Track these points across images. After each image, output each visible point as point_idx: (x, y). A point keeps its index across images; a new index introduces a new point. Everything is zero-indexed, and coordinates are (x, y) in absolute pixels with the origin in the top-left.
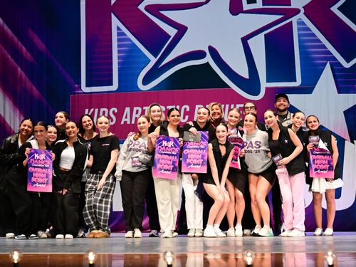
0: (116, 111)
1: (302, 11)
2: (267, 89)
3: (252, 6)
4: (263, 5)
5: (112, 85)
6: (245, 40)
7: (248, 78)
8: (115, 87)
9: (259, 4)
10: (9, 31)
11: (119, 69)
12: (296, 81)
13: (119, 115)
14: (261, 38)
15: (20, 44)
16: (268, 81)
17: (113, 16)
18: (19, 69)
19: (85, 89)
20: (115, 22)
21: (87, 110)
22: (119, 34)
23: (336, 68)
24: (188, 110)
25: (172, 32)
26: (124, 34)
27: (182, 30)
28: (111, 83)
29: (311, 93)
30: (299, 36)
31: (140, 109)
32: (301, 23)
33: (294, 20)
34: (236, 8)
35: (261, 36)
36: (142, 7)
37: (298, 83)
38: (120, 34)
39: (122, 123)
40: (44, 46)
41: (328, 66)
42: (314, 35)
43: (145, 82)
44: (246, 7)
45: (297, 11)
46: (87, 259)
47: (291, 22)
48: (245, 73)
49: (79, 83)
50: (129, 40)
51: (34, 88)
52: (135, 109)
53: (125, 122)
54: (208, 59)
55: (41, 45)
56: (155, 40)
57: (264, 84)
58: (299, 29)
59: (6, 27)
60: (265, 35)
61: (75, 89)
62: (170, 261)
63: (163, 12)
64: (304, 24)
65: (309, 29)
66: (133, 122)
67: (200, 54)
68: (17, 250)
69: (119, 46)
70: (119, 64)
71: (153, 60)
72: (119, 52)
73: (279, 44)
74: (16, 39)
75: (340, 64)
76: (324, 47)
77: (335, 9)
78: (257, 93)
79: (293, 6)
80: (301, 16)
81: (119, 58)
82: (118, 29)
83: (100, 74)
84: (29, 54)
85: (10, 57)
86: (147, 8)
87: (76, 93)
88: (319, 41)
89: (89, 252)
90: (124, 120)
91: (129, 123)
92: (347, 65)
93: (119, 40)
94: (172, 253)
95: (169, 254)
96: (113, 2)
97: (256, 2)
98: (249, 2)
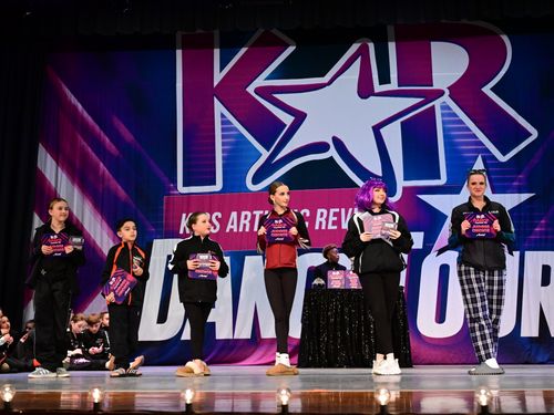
0: (220, 215)
1: (447, 92)
2: (405, 189)
4: (399, 85)
5: (214, 183)
6: (377, 129)
7: (381, 175)
8: (218, 186)
10: (90, 119)
11: (224, 166)
12: (439, 178)
13: (224, 222)
14: (396, 126)
15: (102, 134)
17: (217, 102)
18: (102, 164)
19: (182, 189)
20: (219, 108)
21: (184, 215)
22: (223, 123)
23: (490, 163)
24: (308, 215)
25: (288, 119)
26: (229, 123)
27: (300, 117)
28: (213, 182)
29: (458, 193)
30: (443, 122)
31: (249, 214)
32: (445, 107)
33: (437, 103)
35: (397, 125)
36: (251, 90)
37: (443, 181)
38: (225, 122)
39: (228, 231)
40: (132, 137)
41: (480, 159)
42: (461, 122)
43: (256, 180)
44: (378, 88)
45: (440, 93)
46: (184, 400)
47: (433, 107)
48: (377, 169)
49: (175, 182)
50: (236, 130)
51: (120, 188)
52: (243, 214)
53: (232, 230)
54: (332, 152)
55: (128, 136)
56: (268, 130)
57: (401, 183)
58: (443, 115)
59: (86, 114)
60: (402, 123)
61: (170, 189)
62: (285, 399)
63: (277, 96)
64: (449, 108)
65: (455, 115)
66: (241, 230)
67: (323, 147)
68: (99, 388)
69: (223, 137)
70: (224, 158)
71: (265, 154)
72: (223, 144)
73: (418, 134)
74: (97, 128)
75: (494, 158)
76: (474, 136)
77: (487, 90)
79: (436, 86)
80: (446, 98)
81: (223, 151)
82: (223, 116)
83: (200, 171)
84: (113, 147)
85: (90, 150)
86: (258, 91)
87: (170, 194)
88: (468, 129)
90: (229, 227)
91: (235, 230)
92: (503, 159)
93: (223, 130)
94: (289, 390)
95: (284, 392)
96: (215, 84)
97: (389, 82)
98: (381, 83)
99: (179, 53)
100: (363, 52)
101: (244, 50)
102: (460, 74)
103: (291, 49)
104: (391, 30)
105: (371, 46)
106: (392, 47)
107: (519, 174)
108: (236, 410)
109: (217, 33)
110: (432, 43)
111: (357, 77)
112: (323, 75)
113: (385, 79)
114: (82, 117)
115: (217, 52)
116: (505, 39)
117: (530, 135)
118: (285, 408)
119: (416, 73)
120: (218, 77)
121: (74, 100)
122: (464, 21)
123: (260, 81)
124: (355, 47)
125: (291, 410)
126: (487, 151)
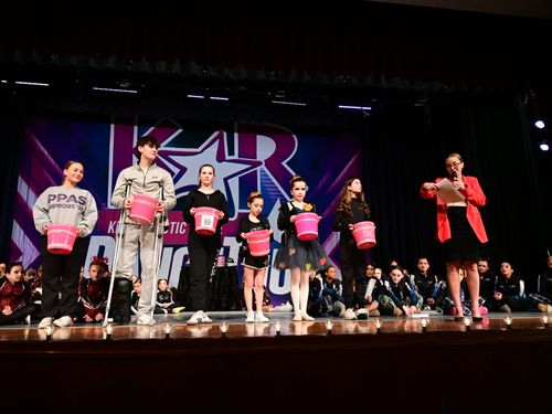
1: (264, 163)
2: (239, 214)
3: (232, 158)
4: (239, 157)
6: (226, 180)
9: (236, 157)
10: (53, 162)
16: (240, 208)
17: (134, 156)
19: (111, 206)
21: (111, 222)
25: (176, 170)
27: (183, 170)
30: (261, 179)
32: (262, 171)
33: (258, 168)
34: (220, 158)
35: (237, 178)
41: (279, 199)
44: (228, 157)
45: (260, 163)
47: (257, 170)
49: (106, 202)
57: (237, 210)
58: (261, 175)
60: (240, 177)
61: (103, 206)
62: (168, 330)
63: (171, 157)
64: (264, 172)
73: (248, 184)
75: (286, 200)
77: (284, 163)
78: (232, 217)
79: (258, 159)
80: (263, 166)
86: (160, 153)
88: (273, 184)
96: (134, 146)
97: (234, 155)
98: (229, 155)
99: (112, 126)
100: (220, 137)
101: (152, 128)
102: (271, 154)
103: (180, 131)
105: (225, 134)
106: (236, 135)
108: (137, 337)
111: (216, 150)
112: (198, 147)
113: (231, 153)
114: (48, 159)
115: (136, 128)
116: (295, 137)
118: (167, 335)
119: (248, 151)
121: (42, 148)
124: (216, 134)
125: (171, 336)
126: (283, 196)
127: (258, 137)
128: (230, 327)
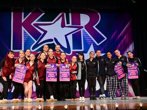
1: (84, 27)
2: (73, 52)
4: (72, 25)
6: (66, 36)
7: (67, 48)
8: (23, 50)
9: (70, 25)
12: (82, 49)
14: (71, 35)
17: (22, 26)
20: (23, 29)
22: (24, 33)
23: (95, 45)
25: (42, 33)
26: (26, 33)
27: (45, 32)
28: (21, 49)
29: (87, 53)
30: (83, 35)
33: (82, 30)
36: (32, 24)
37: (83, 50)
38: (25, 33)
41: (92, 44)
42: (88, 35)
43: (33, 49)
44: (66, 25)
45: (82, 27)
46: (12, 108)
48: (66, 46)
49: (10, 49)
50: (28, 35)
54: (54, 42)
57: (72, 50)
58: (83, 33)
62: (40, 108)
63: (39, 26)
64: (85, 31)
65: (86, 33)
67: (51, 40)
69: (24, 37)
71: (36, 42)
72: (24, 39)
75: (96, 44)
76: (91, 39)
79: (81, 25)
80: (84, 28)
81: (24, 40)
82: (24, 31)
83: (18, 46)
86: (34, 24)
88: (89, 37)
89: (12, 106)
92: (98, 45)
93: (24, 35)
94: (41, 105)
95: (40, 106)
96: (22, 22)
97: (69, 24)
99: (12, 13)
102: (88, 22)
103: (43, 14)
104: (70, 10)
105: (65, 14)
106: (70, 14)
107: (102, 48)
109: (23, 8)
110: (81, 14)
111: (61, 22)
112: (52, 21)
113: (68, 23)
115: (23, 13)
116: (99, 14)
117: (105, 39)
120: (23, 20)
122: (89, 9)
123: (35, 22)
126: (94, 42)
127: (81, 15)
128: (69, 106)
